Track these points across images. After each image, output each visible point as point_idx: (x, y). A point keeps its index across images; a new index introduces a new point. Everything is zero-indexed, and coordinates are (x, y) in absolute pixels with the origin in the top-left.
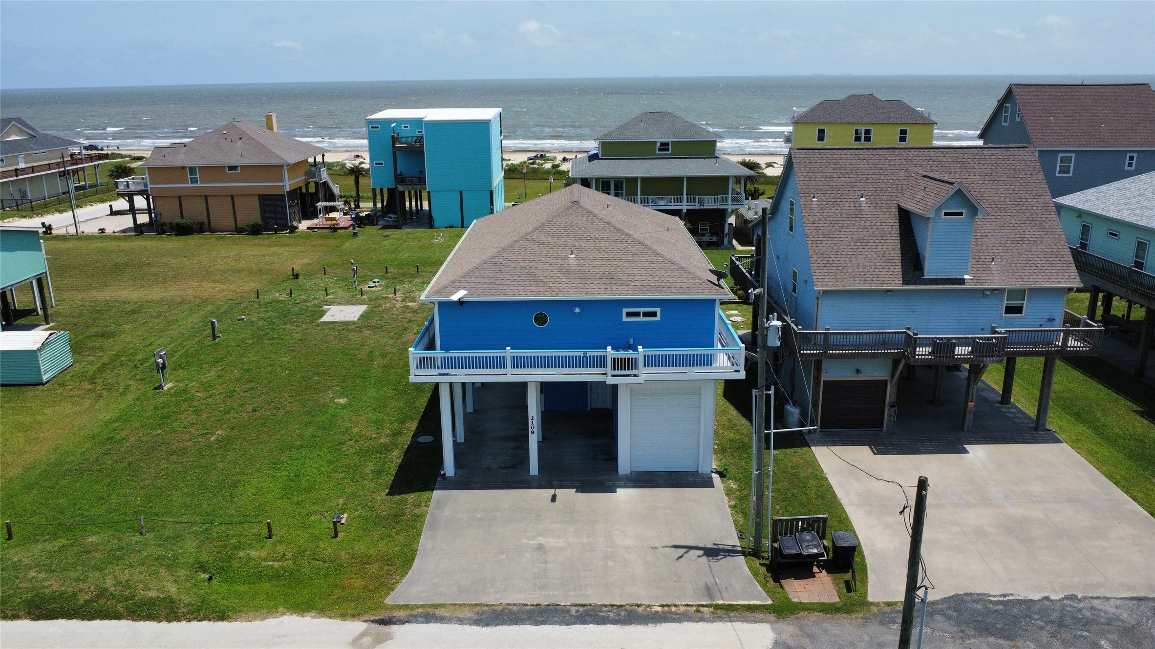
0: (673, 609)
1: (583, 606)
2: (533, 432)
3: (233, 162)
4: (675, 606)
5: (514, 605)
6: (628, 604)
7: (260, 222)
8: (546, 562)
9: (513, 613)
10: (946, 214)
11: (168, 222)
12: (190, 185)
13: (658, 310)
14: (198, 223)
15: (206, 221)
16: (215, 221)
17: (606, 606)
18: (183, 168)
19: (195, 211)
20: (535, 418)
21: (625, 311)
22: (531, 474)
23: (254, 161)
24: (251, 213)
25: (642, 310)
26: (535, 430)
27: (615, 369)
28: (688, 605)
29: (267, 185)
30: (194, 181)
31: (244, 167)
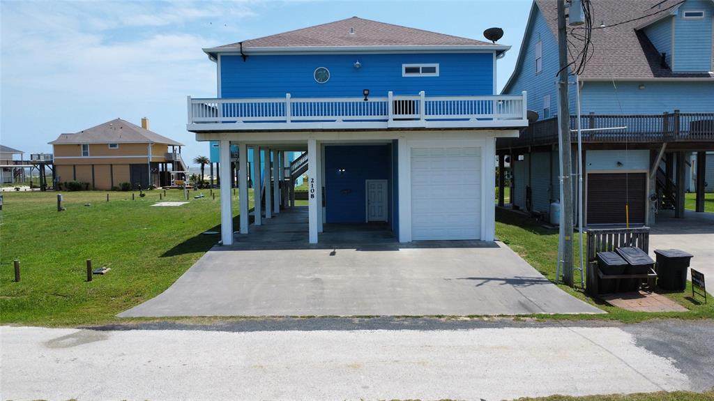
0: (486, 319)
1: (369, 317)
2: (312, 196)
3: (113, 141)
4: (487, 316)
5: (280, 317)
6: (427, 316)
7: (129, 182)
8: (323, 289)
9: (279, 322)
10: (687, 15)
11: (63, 182)
12: (83, 157)
13: (437, 66)
14: (86, 184)
15: (91, 182)
16: (97, 184)
17: (398, 317)
18: (79, 145)
19: (84, 176)
20: (315, 180)
21: (404, 66)
22: (310, 242)
23: (129, 140)
24: (124, 176)
25: (421, 66)
26: (315, 194)
27: (396, 113)
28: (503, 316)
29: (137, 158)
30: (86, 154)
31: (120, 144)
